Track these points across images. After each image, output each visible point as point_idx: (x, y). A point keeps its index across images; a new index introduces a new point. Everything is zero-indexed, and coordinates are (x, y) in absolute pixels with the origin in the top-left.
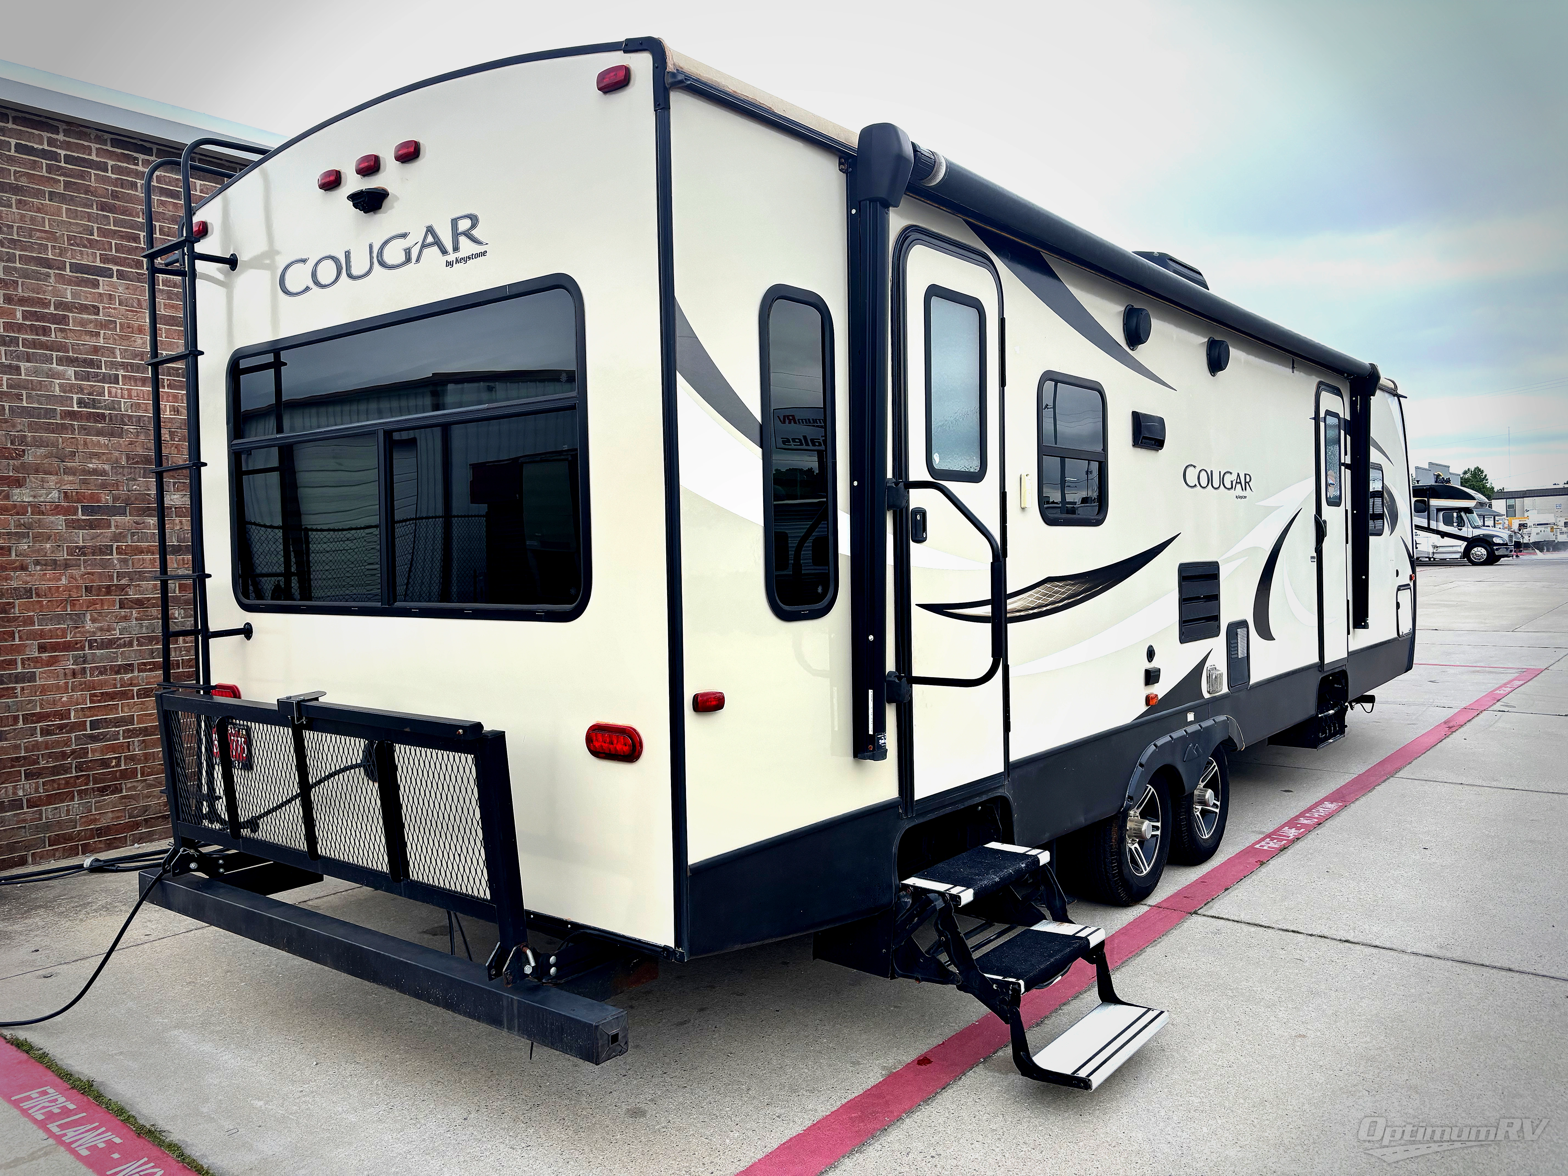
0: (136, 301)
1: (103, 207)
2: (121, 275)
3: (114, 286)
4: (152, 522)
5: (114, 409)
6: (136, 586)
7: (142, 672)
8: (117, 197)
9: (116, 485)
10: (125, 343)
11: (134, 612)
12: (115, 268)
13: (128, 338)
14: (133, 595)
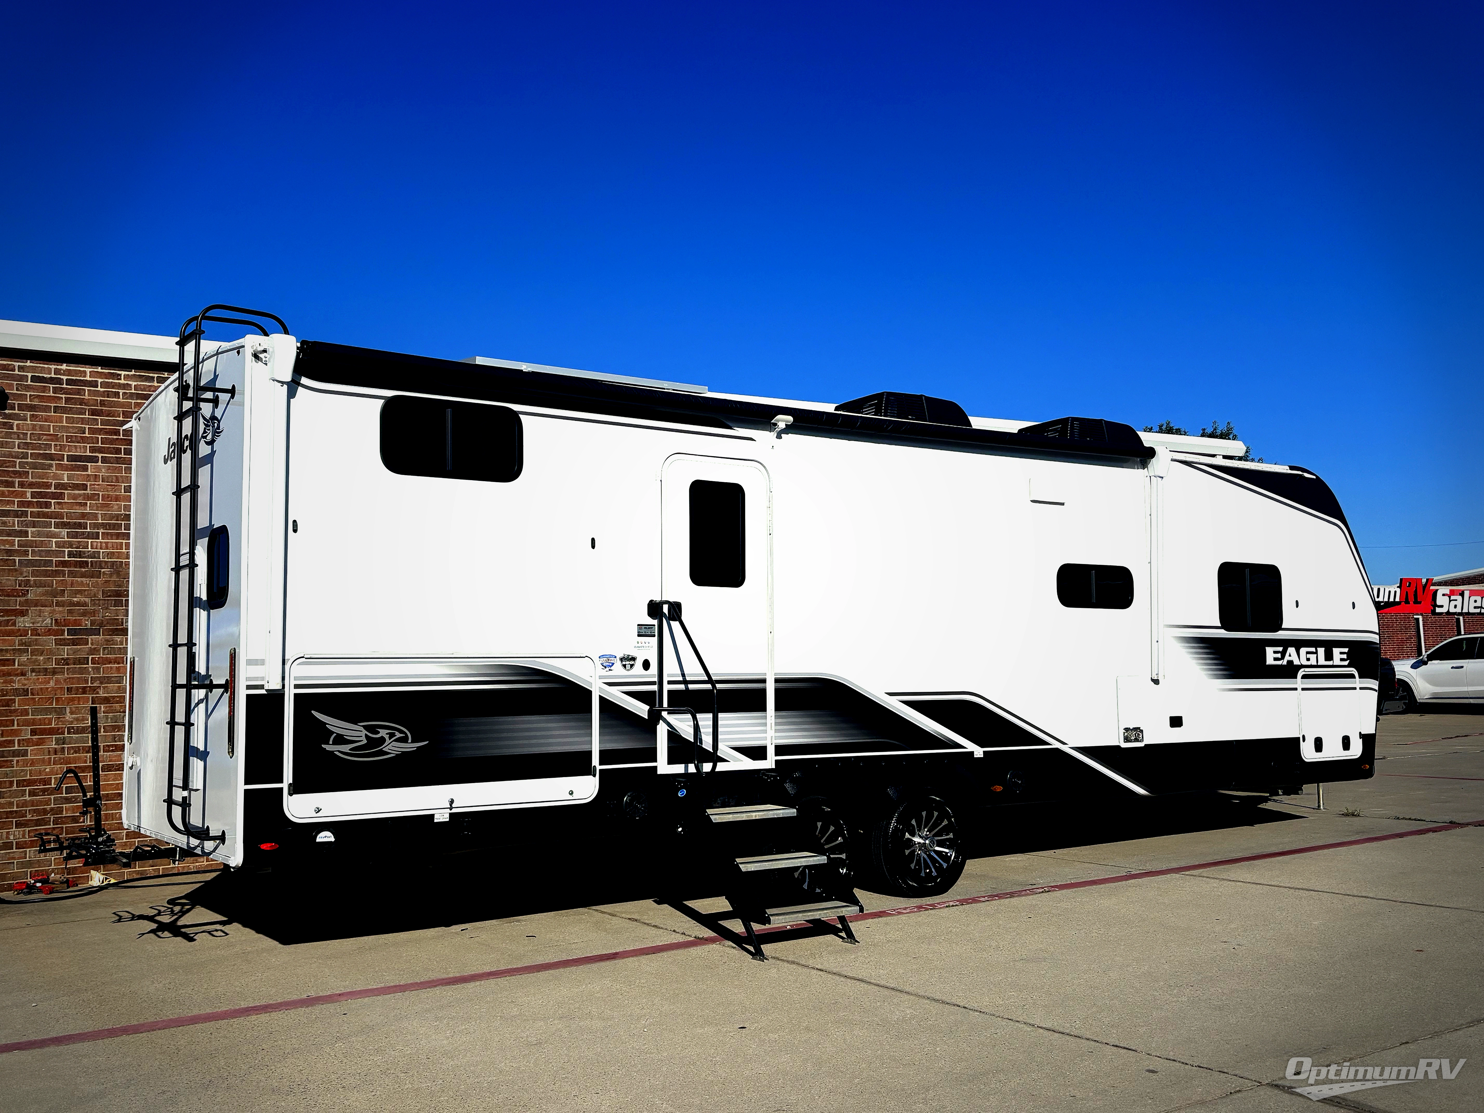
0: (114, 478)
1: (93, 413)
2: (104, 460)
3: (99, 469)
4: (119, 640)
5: (95, 557)
6: (104, 688)
7: (106, 752)
8: (104, 404)
9: (94, 613)
10: (105, 509)
11: (102, 707)
12: (100, 455)
13: (107, 505)
14: (102, 694)
